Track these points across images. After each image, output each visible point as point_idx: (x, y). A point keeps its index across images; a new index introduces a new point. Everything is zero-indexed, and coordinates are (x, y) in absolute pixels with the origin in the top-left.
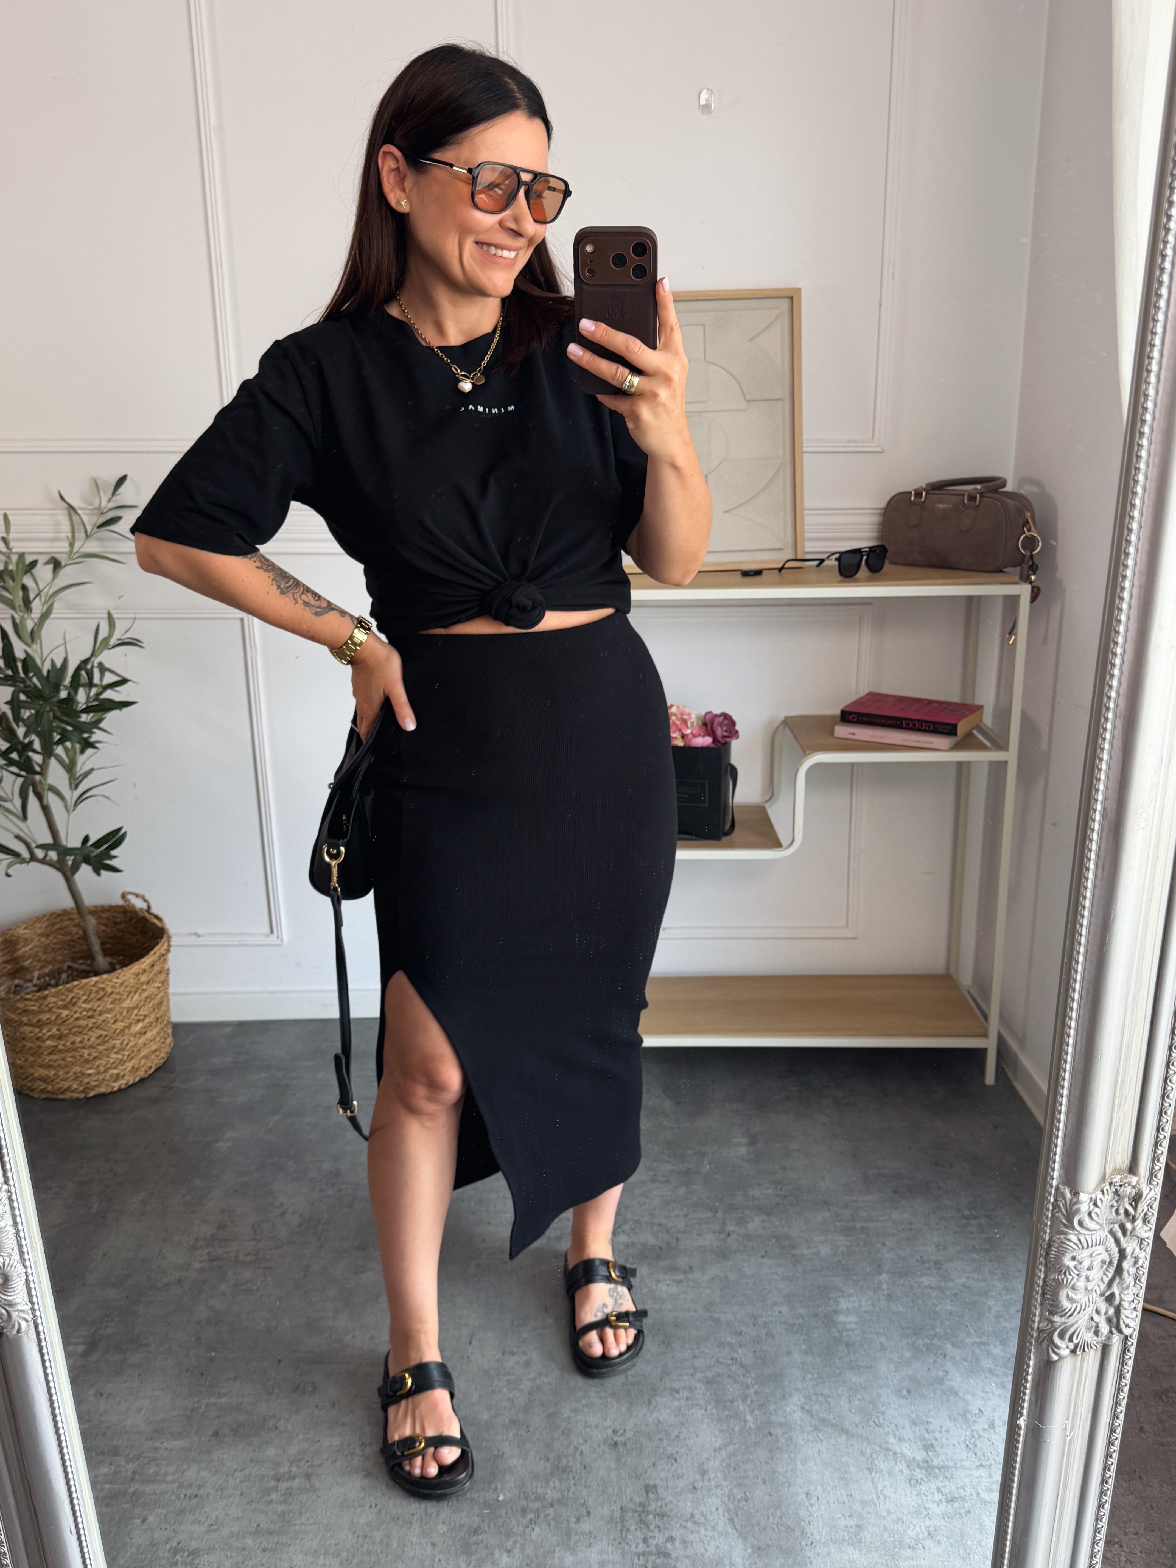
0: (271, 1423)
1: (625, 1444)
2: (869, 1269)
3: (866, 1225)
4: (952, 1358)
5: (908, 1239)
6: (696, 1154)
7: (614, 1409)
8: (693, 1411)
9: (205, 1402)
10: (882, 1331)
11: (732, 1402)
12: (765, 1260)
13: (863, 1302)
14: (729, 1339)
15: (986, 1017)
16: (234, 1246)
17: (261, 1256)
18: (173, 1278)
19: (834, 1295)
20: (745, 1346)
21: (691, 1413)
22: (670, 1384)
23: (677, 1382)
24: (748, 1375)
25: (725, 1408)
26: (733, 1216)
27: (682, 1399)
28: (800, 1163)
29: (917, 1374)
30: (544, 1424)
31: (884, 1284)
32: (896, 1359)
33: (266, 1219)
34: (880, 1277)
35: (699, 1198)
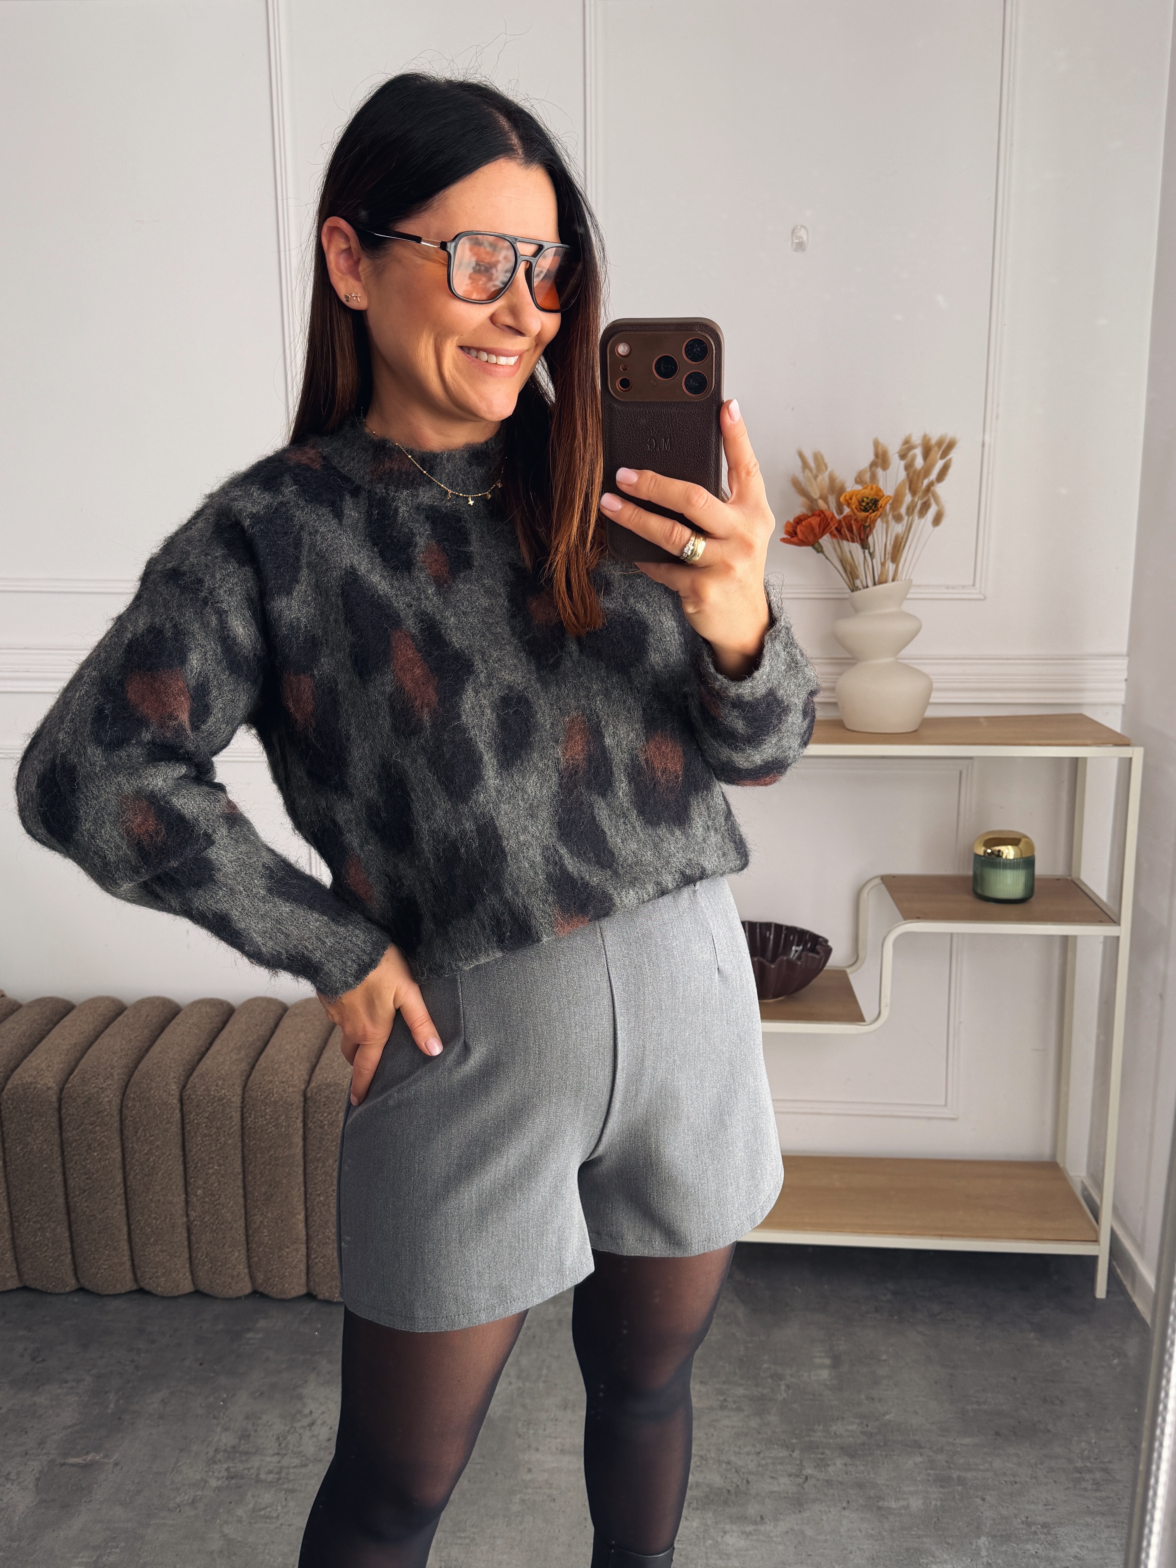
2: (966, 1530)
3: (963, 1474)
6: (772, 1376)
12: (847, 1513)
15: (1097, 1219)
16: (256, 1462)
17: (283, 1475)
18: (187, 1497)
19: (925, 1561)
26: (812, 1456)
28: (889, 1393)
31: (983, 1550)
33: (292, 1430)
34: (979, 1541)
35: (774, 1432)
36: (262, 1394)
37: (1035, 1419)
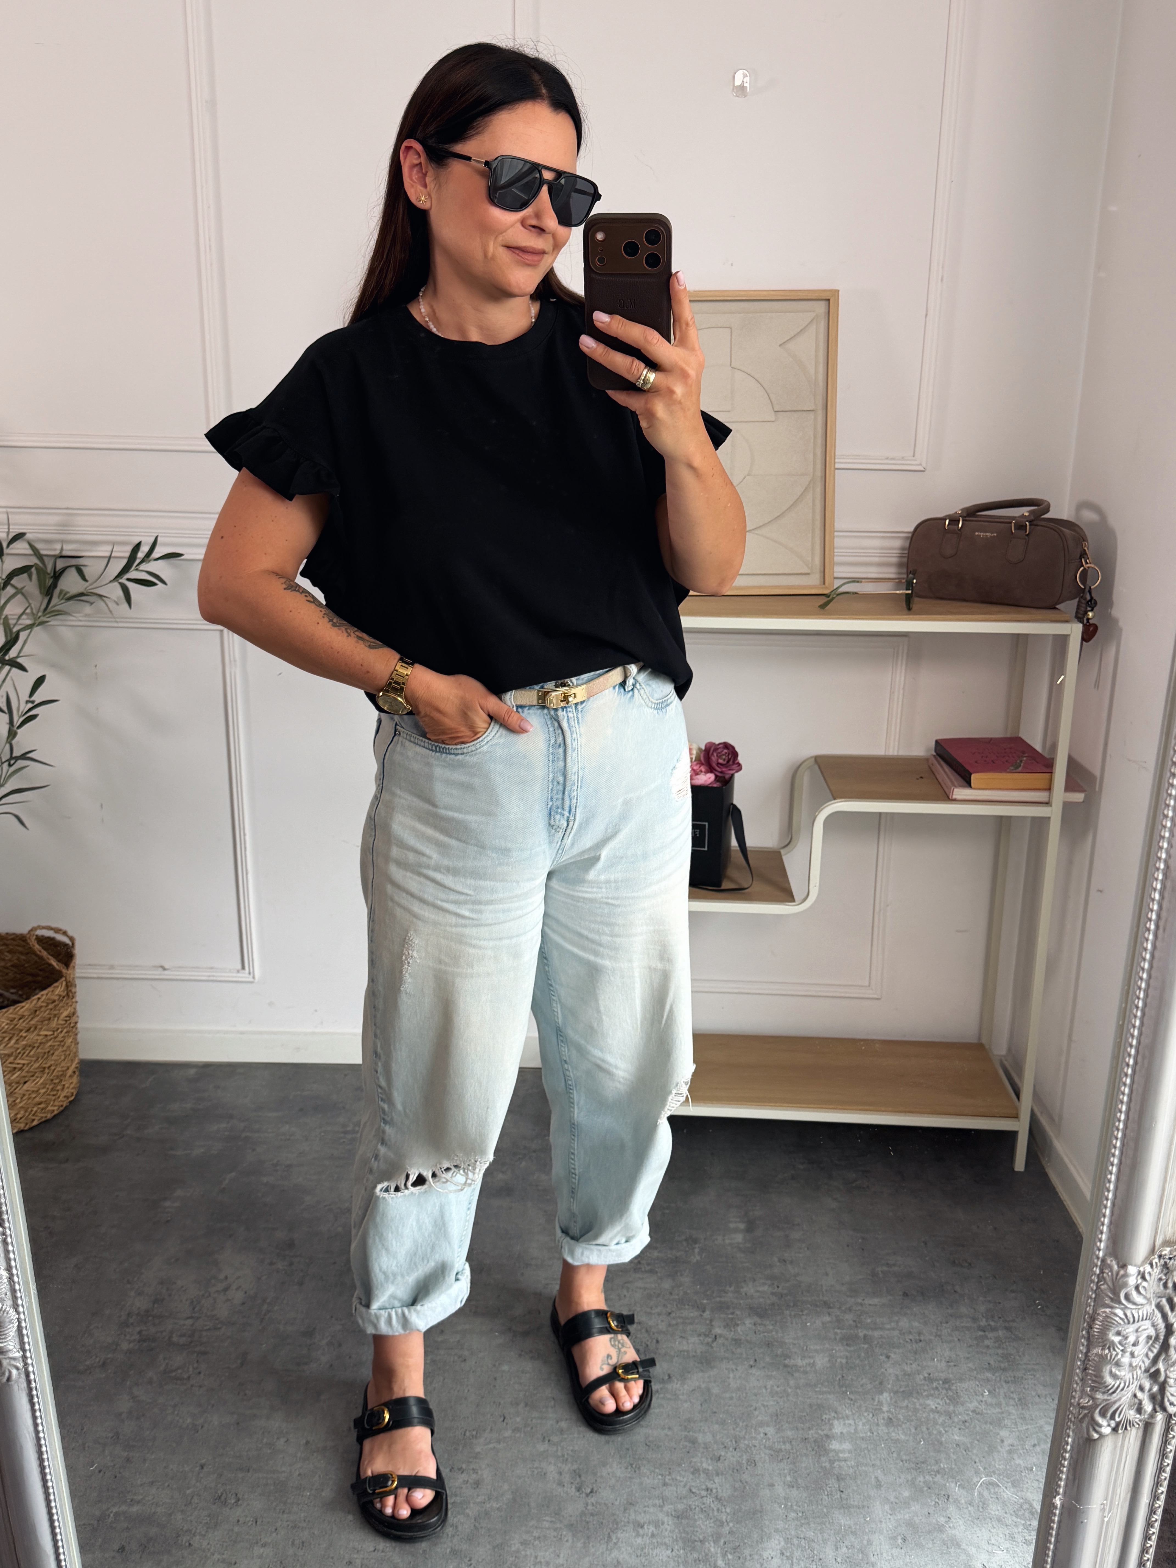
0: (186, 1538)
2: (869, 1386)
3: (870, 1333)
4: (956, 1501)
5: (916, 1353)
6: (686, 1240)
7: (569, 1544)
8: (658, 1551)
10: (878, 1463)
11: (702, 1542)
12: (753, 1371)
13: (860, 1426)
14: (705, 1465)
15: (1018, 1096)
16: (168, 1325)
17: (196, 1338)
18: (98, 1360)
19: (827, 1417)
20: (722, 1474)
21: (654, 1553)
22: (634, 1517)
23: (643, 1515)
24: (724, 1510)
25: (694, 1549)
26: (723, 1316)
27: (647, 1536)
28: (801, 1255)
29: (915, 1518)
30: (489, 1558)
31: (885, 1405)
32: (892, 1499)
33: (206, 1295)
34: (881, 1397)
35: (686, 1293)
36: (177, 1260)
37: (943, 1281)
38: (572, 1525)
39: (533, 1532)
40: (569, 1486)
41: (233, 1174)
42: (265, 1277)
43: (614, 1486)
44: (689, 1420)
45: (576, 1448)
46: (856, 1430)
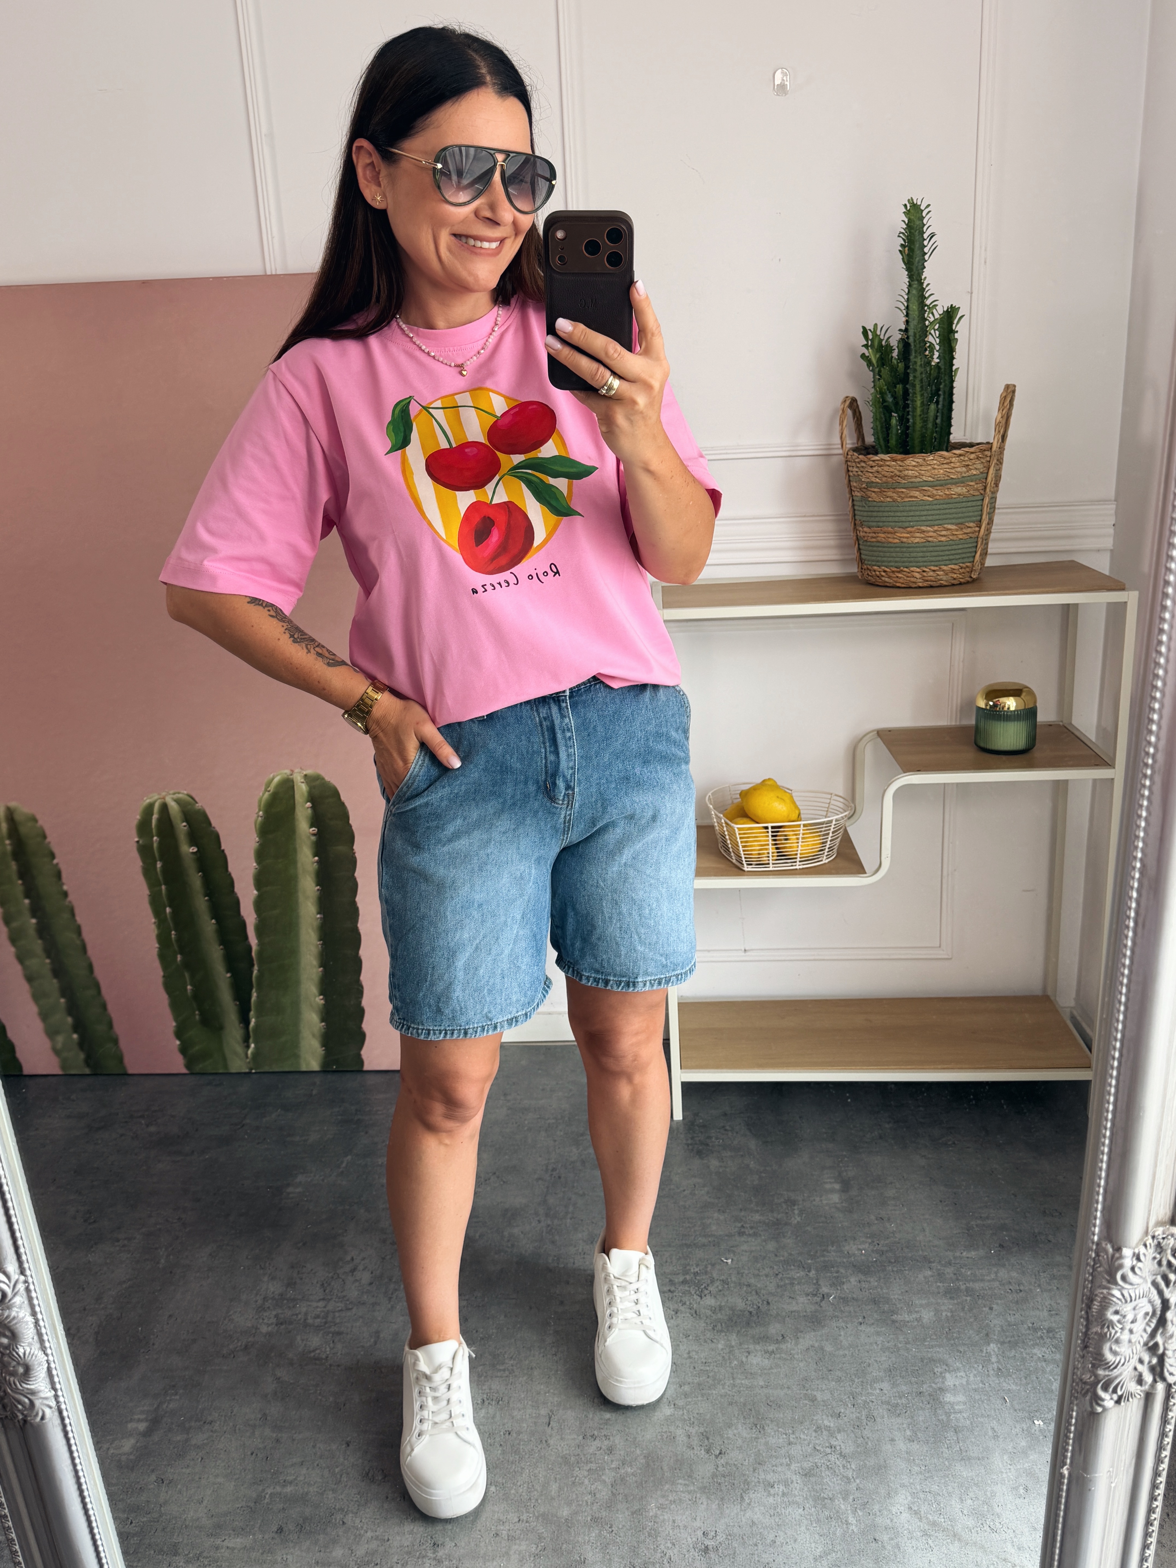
0: (339, 1516)
1: (716, 1549)
2: (976, 1338)
3: (971, 1285)
5: (1017, 1302)
6: (786, 1202)
7: (704, 1506)
8: (790, 1509)
9: (269, 1491)
10: (993, 1413)
11: (832, 1499)
12: (863, 1328)
13: (972, 1378)
14: (826, 1423)
15: (1089, 1044)
16: (302, 1308)
17: (329, 1319)
18: (239, 1344)
19: (939, 1370)
20: (844, 1431)
21: (787, 1512)
22: (763, 1477)
23: (772, 1474)
24: (849, 1467)
25: (824, 1506)
26: (829, 1274)
27: (778, 1495)
28: (898, 1212)
29: (1035, 1467)
30: (629, 1523)
31: (993, 1356)
32: (1010, 1448)
33: (335, 1277)
34: (988, 1348)
35: (791, 1254)
36: (304, 1244)
37: (1036, 1231)
38: (705, 1487)
39: (668, 1496)
40: (699, 1449)
41: (349, 1157)
42: (388, 1257)
43: (741, 1447)
44: (806, 1379)
45: (701, 1411)
46: (967, 1381)
